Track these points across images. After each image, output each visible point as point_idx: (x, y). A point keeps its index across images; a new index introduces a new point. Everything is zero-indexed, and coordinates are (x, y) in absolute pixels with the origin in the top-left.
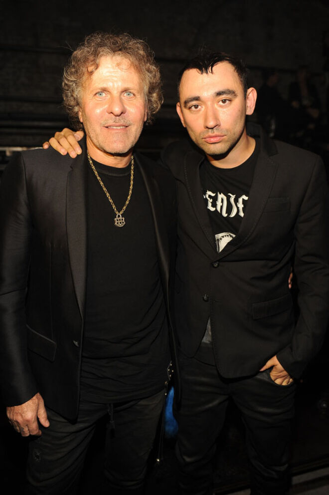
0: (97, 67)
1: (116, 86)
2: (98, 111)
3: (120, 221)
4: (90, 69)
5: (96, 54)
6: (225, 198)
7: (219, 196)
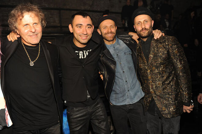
0: (23, 17)
1: (31, 22)
2: (26, 31)
3: (32, 64)
4: (21, 18)
5: (22, 13)
6: (82, 52)
7: (80, 52)
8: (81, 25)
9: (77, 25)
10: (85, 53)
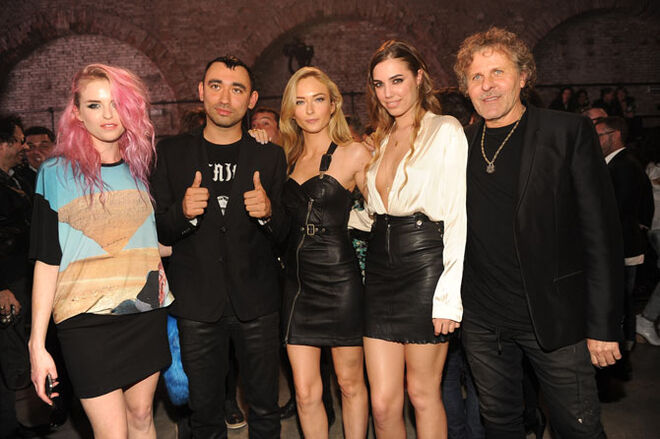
6: (221, 167)
7: (216, 166)
8: (220, 82)
9: (210, 82)
10: (228, 169)
